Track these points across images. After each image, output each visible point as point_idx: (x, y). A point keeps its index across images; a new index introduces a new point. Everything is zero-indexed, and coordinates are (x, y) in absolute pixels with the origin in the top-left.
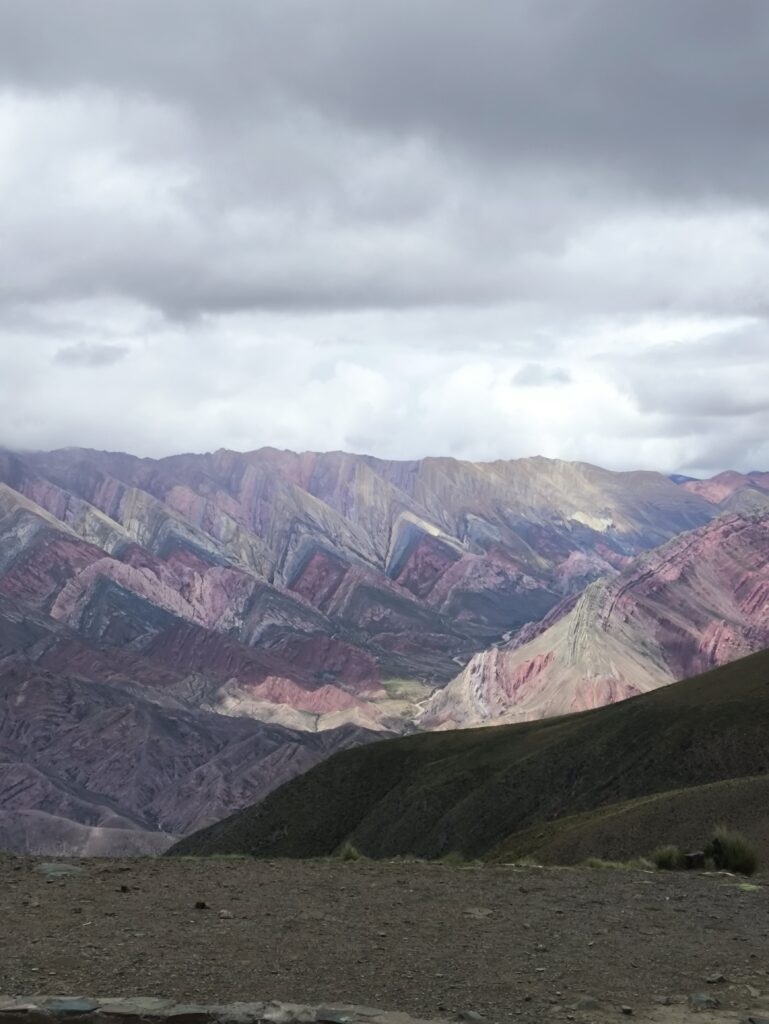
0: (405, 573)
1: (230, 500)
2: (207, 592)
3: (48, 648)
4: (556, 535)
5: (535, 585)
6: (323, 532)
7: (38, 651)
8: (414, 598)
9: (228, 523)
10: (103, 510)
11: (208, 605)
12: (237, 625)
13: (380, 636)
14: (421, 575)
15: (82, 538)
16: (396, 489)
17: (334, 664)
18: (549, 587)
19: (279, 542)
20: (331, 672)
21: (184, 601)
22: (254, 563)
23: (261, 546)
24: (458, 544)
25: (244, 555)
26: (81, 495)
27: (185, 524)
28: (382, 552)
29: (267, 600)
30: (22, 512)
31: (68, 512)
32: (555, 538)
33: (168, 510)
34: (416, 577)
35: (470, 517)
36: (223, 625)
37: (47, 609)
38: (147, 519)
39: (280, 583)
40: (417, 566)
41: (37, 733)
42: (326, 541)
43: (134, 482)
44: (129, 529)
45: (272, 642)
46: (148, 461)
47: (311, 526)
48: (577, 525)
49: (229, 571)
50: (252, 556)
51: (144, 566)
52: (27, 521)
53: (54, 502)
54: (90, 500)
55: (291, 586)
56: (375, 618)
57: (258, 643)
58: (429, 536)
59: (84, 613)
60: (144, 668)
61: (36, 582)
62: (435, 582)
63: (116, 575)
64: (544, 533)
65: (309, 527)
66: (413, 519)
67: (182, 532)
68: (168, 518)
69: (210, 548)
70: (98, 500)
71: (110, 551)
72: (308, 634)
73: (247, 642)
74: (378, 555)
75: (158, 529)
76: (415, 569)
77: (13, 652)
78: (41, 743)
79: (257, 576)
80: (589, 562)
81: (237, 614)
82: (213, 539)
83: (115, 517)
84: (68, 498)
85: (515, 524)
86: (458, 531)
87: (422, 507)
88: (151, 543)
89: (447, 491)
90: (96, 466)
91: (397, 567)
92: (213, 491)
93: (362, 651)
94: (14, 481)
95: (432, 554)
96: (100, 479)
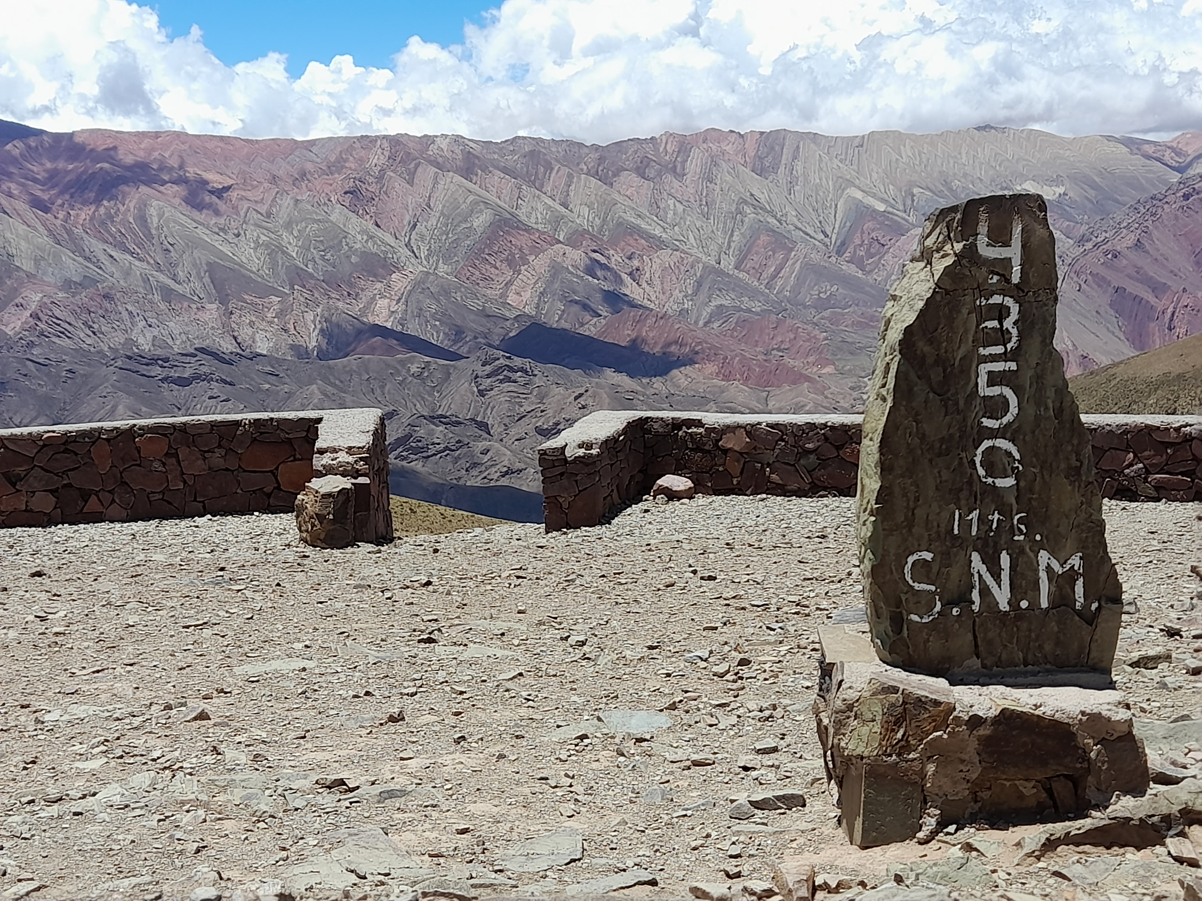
1: (676, 184)
2: (657, 276)
3: (507, 333)
6: (768, 212)
7: (498, 338)
8: (860, 274)
9: (675, 206)
12: (686, 306)
13: (826, 313)
14: (868, 251)
15: (535, 226)
16: (840, 165)
17: (782, 342)
19: (725, 223)
20: (779, 350)
21: (634, 284)
22: (701, 245)
23: (708, 228)
24: (904, 219)
25: (691, 237)
28: (828, 230)
29: (716, 281)
30: (476, 203)
31: (520, 202)
33: (616, 196)
35: (916, 191)
36: (672, 307)
37: (504, 295)
38: (596, 206)
39: (728, 264)
40: (863, 241)
41: (502, 415)
43: (582, 170)
44: (580, 215)
45: (721, 321)
46: (595, 148)
47: (757, 205)
49: (678, 253)
50: (699, 239)
51: (595, 251)
53: (506, 192)
54: (541, 188)
55: (738, 266)
56: (822, 295)
57: (708, 323)
58: (875, 211)
59: (540, 298)
61: (493, 270)
62: (881, 258)
63: (568, 261)
66: (859, 195)
69: (658, 232)
71: (561, 239)
72: (755, 313)
73: (696, 322)
75: (606, 214)
79: (704, 259)
81: (686, 296)
82: (661, 222)
83: (565, 205)
84: (519, 188)
87: (868, 183)
88: (600, 231)
89: (894, 165)
90: (545, 154)
91: (843, 244)
92: (660, 175)
93: (809, 327)
94: (467, 172)
95: (879, 229)
96: (549, 167)
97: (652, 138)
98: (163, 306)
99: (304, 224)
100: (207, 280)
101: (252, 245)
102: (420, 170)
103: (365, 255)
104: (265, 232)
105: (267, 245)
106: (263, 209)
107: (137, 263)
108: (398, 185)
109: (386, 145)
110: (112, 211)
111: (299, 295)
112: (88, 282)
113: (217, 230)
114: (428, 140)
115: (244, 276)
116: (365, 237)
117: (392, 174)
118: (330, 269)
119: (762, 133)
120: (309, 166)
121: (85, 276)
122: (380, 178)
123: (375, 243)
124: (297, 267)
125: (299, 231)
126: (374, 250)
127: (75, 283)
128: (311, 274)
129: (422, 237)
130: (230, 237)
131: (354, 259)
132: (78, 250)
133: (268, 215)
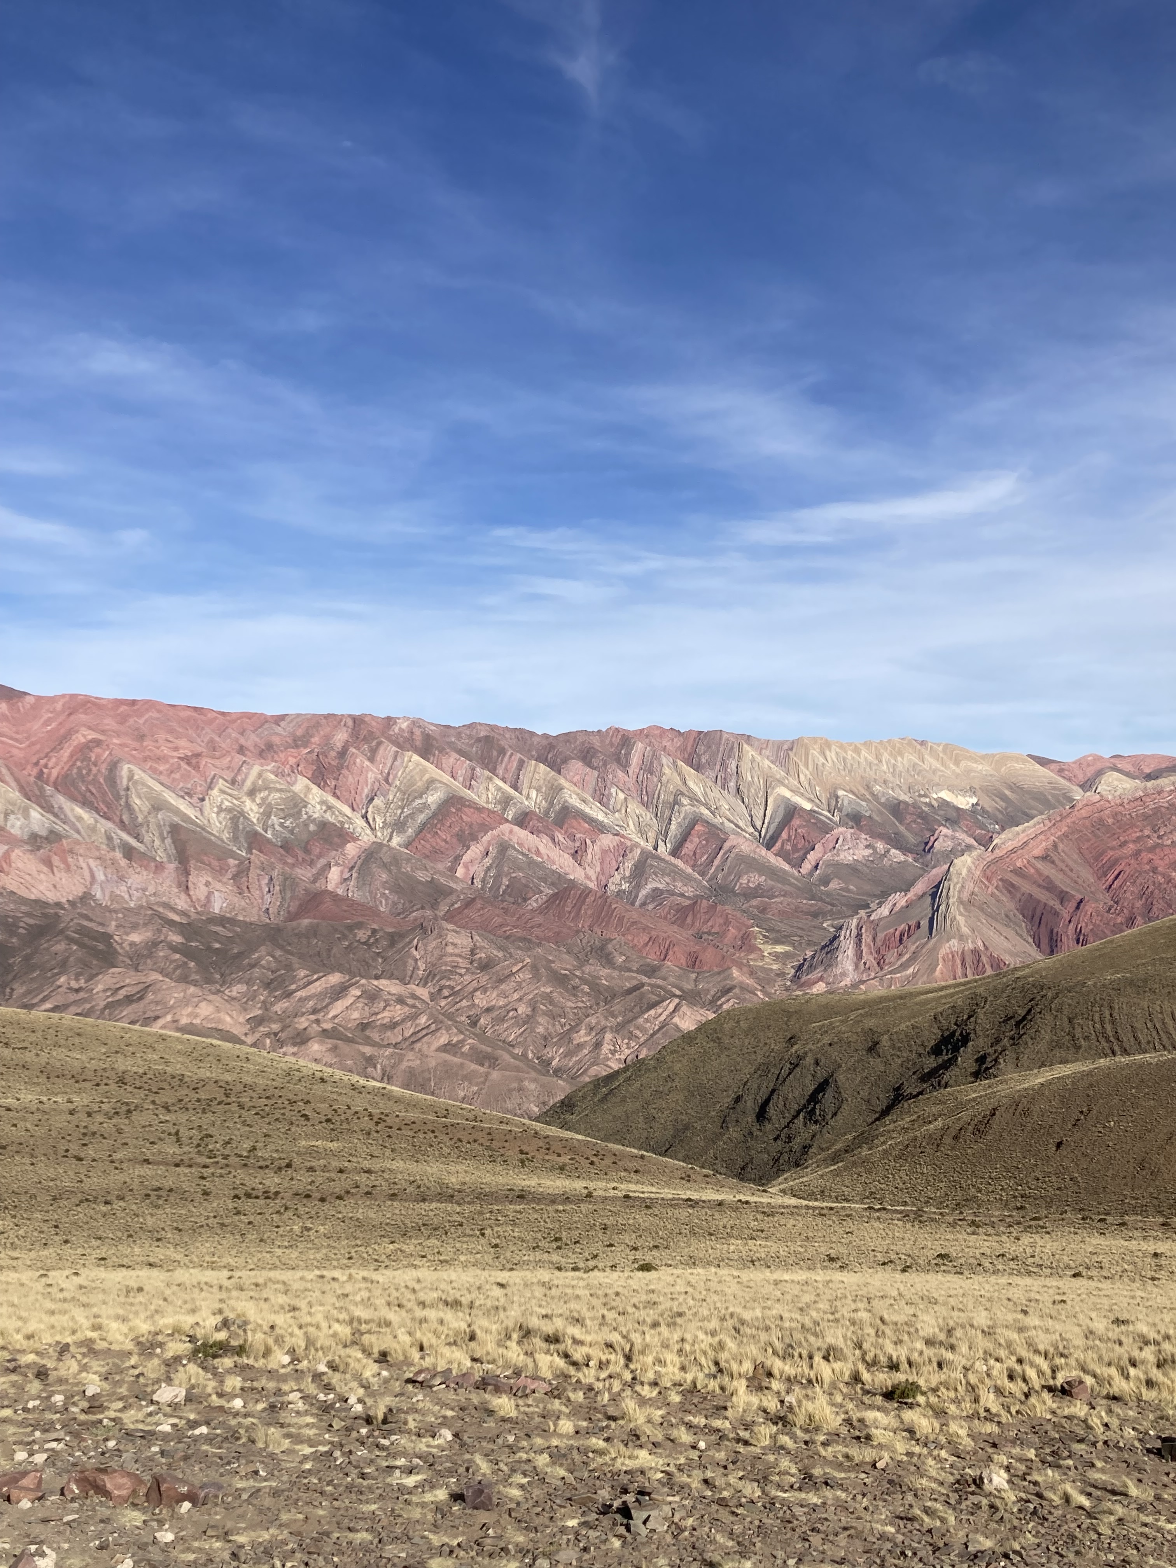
0: (778, 845)
1: (620, 774)
2: (597, 858)
3: (453, 905)
4: (923, 811)
5: (902, 858)
6: (703, 805)
7: (443, 909)
8: (787, 867)
9: (617, 794)
10: (504, 780)
11: (598, 869)
12: (624, 888)
13: (755, 902)
14: (794, 846)
15: (485, 806)
16: (772, 766)
17: (712, 927)
18: (915, 860)
19: (663, 813)
20: (709, 933)
21: (577, 865)
22: (641, 831)
23: (648, 816)
24: (829, 818)
25: (631, 823)
26: (486, 767)
27: (578, 795)
28: (758, 824)
29: (652, 866)
30: (432, 781)
31: (473, 782)
32: (923, 816)
33: (562, 781)
34: (789, 847)
35: (841, 793)
36: (611, 888)
37: (453, 870)
38: (544, 790)
39: (663, 850)
40: (789, 837)
41: (443, 982)
42: (706, 812)
43: (532, 756)
44: (528, 797)
45: (656, 904)
46: (546, 736)
47: (694, 799)
48: (944, 804)
49: (617, 838)
50: (638, 825)
51: (540, 832)
52: (436, 789)
53: (461, 773)
54: (493, 771)
55: (675, 853)
56: (751, 885)
57: (644, 904)
58: (802, 809)
59: (486, 873)
60: (540, 925)
61: (443, 844)
62: (808, 852)
63: (515, 840)
64: (911, 809)
65: (691, 799)
66: (788, 794)
67: (574, 801)
68: (562, 789)
69: (601, 817)
70: (500, 771)
71: (510, 818)
72: (689, 898)
73: (633, 904)
74: (754, 826)
75: (553, 799)
76: (789, 840)
77: (423, 908)
78: (446, 993)
79: (643, 843)
80: (953, 838)
81: (624, 878)
82: (603, 808)
83: (515, 787)
84: (473, 769)
85: (883, 800)
86: (829, 805)
87: (796, 783)
88: (547, 813)
89: (820, 768)
90: (498, 740)
91: (772, 838)
92: (605, 765)
93: (739, 914)
94: (425, 752)
95: (804, 826)
96: (502, 751)
97: (599, 731)
98: (123, 862)
99: (267, 792)
100: (168, 841)
101: (215, 809)
102: (382, 749)
103: (324, 825)
104: (229, 798)
105: (229, 810)
106: (229, 776)
107: (103, 821)
108: (361, 761)
109: (350, 723)
110: (84, 772)
111: (257, 857)
112: (53, 837)
113: (182, 794)
114: (389, 721)
115: (205, 838)
116: (324, 808)
117: (354, 750)
118: (288, 835)
119: (700, 733)
120: (276, 740)
121: (51, 832)
122: (343, 753)
123: (333, 813)
124: (256, 833)
125: (262, 799)
126: (332, 819)
127: (41, 837)
128: (268, 841)
129: (378, 810)
130: (195, 800)
131: (312, 827)
132: (47, 807)
133: (233, 782)
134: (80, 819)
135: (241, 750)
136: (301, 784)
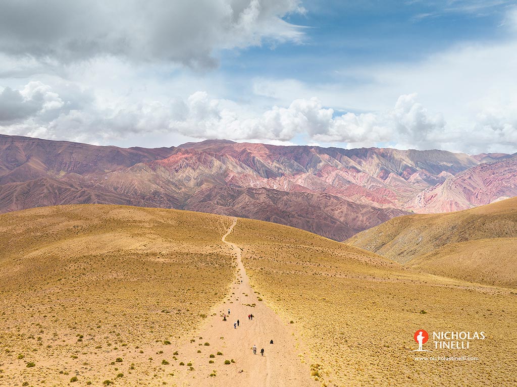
0: (403, 175)
1: (364, 158)
2: (359, 178)
3: (326, 188)
4: (439, 167)
5: (433, 178)
6: (385, 165)
8: (405, 180)
9: (364, 163)
10: (337, 160)
11: (359, 180)
12: (365, 185)
13: (397, 188)
14: (407, 175)
16: (401, 156)
17: (386, 194)
18: (437, 179)
19: (375, 167)
21: (354, 179)
23: (371, 168)
24: (415, 169)
26: (333, 157)
27: (355, 163)
29: (372, 180)
31: (330, 161)
33: (351, 160)
35: (418, 163)
36: (362, 185)
37: (326, 180)
42: (385, 167)
43: (344, 154)
45: (373, 188)
46: (347, 150)
48: (444, 165)
49: (364, 173)
50: (369, 170)
51: (346, 172)
52: (322, 162)
53: (328, 159)
55: (377, 177)
58: (409, 166)
59: (333, 181)
60: (345, 193)
65: (381, 164)
66: (405, 163)
67: (354, 165)
68: (351, 162)
69: (360, 168)
74: (397, 171)
76: (405, 174)
79: (370, 175)
80: (447, 174)
81: (365, 183)
83: (340, 162)
84: (330, 158)
85: (429, 165)
86: (415, 166)
87: (407, 160)
89: (414, 157)
90: (336, 151)
91: (401, 173)
92: (361, 156)
93: (393, 191)
95: (409, 171)
96: (337, 153)
97: (360, 149)
99: (285, 163)
104: (277, 164)
105: (277, 167)
107: (252, 169)
108: (305, 156)
109: (303, 148)
110: (248, 159)
111: (283, 178)
112: (242, 173)
114: (312, 147)
115: (272, 173)
116: (297, 166)
117: (304, 154)
119: (384, 149)
120: (287, 152)
121: (242, 171)
122: (301, 154)
123: (299, 168)
127: (240, 173)
130: (270, 165)
131: (295, 171)
132: (241, 167)
133: (278, 161)
134: (247, 169)
135: (280, 154)
136: (292, 161)
